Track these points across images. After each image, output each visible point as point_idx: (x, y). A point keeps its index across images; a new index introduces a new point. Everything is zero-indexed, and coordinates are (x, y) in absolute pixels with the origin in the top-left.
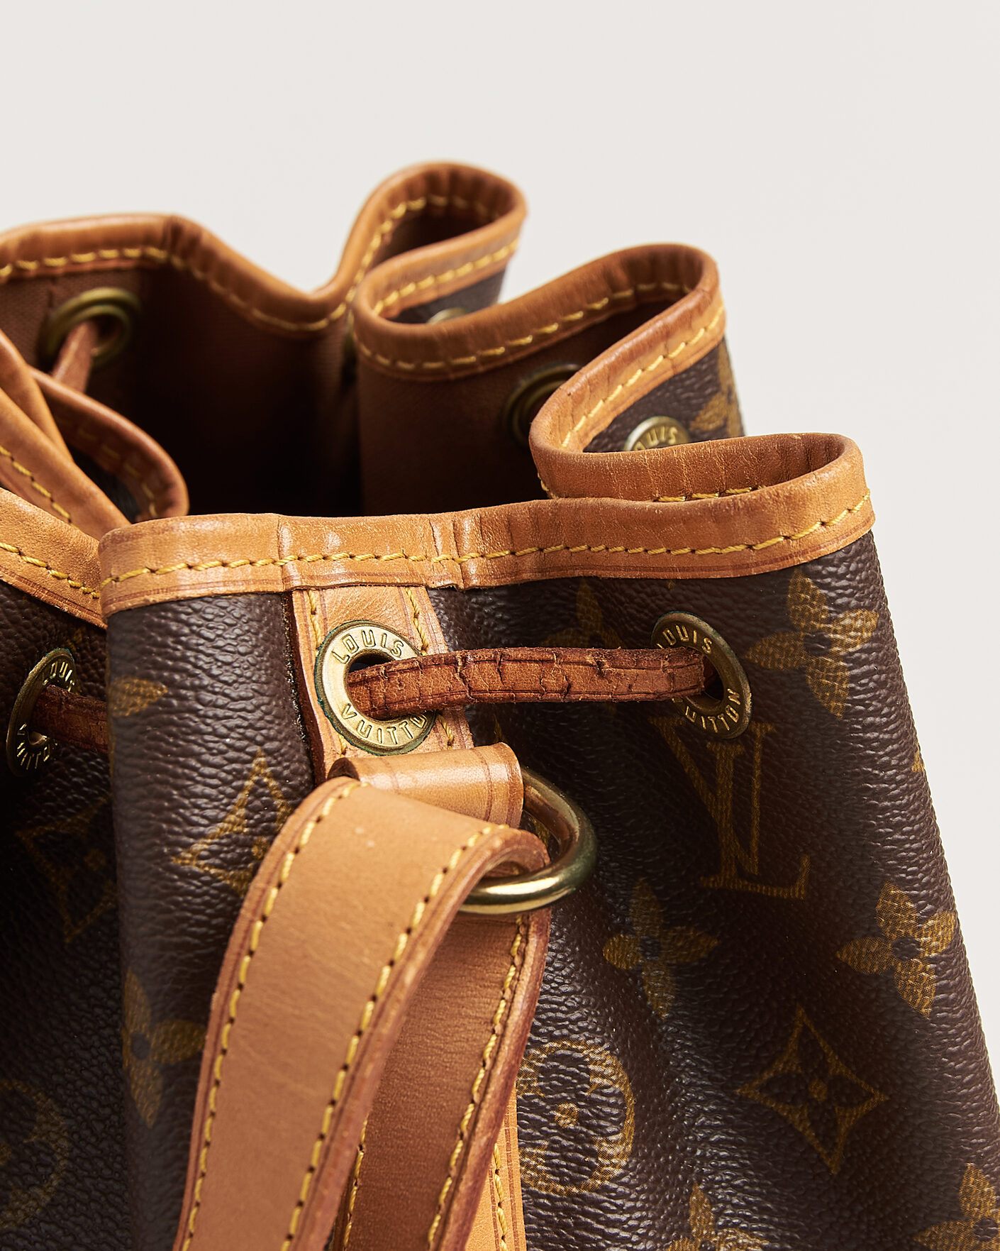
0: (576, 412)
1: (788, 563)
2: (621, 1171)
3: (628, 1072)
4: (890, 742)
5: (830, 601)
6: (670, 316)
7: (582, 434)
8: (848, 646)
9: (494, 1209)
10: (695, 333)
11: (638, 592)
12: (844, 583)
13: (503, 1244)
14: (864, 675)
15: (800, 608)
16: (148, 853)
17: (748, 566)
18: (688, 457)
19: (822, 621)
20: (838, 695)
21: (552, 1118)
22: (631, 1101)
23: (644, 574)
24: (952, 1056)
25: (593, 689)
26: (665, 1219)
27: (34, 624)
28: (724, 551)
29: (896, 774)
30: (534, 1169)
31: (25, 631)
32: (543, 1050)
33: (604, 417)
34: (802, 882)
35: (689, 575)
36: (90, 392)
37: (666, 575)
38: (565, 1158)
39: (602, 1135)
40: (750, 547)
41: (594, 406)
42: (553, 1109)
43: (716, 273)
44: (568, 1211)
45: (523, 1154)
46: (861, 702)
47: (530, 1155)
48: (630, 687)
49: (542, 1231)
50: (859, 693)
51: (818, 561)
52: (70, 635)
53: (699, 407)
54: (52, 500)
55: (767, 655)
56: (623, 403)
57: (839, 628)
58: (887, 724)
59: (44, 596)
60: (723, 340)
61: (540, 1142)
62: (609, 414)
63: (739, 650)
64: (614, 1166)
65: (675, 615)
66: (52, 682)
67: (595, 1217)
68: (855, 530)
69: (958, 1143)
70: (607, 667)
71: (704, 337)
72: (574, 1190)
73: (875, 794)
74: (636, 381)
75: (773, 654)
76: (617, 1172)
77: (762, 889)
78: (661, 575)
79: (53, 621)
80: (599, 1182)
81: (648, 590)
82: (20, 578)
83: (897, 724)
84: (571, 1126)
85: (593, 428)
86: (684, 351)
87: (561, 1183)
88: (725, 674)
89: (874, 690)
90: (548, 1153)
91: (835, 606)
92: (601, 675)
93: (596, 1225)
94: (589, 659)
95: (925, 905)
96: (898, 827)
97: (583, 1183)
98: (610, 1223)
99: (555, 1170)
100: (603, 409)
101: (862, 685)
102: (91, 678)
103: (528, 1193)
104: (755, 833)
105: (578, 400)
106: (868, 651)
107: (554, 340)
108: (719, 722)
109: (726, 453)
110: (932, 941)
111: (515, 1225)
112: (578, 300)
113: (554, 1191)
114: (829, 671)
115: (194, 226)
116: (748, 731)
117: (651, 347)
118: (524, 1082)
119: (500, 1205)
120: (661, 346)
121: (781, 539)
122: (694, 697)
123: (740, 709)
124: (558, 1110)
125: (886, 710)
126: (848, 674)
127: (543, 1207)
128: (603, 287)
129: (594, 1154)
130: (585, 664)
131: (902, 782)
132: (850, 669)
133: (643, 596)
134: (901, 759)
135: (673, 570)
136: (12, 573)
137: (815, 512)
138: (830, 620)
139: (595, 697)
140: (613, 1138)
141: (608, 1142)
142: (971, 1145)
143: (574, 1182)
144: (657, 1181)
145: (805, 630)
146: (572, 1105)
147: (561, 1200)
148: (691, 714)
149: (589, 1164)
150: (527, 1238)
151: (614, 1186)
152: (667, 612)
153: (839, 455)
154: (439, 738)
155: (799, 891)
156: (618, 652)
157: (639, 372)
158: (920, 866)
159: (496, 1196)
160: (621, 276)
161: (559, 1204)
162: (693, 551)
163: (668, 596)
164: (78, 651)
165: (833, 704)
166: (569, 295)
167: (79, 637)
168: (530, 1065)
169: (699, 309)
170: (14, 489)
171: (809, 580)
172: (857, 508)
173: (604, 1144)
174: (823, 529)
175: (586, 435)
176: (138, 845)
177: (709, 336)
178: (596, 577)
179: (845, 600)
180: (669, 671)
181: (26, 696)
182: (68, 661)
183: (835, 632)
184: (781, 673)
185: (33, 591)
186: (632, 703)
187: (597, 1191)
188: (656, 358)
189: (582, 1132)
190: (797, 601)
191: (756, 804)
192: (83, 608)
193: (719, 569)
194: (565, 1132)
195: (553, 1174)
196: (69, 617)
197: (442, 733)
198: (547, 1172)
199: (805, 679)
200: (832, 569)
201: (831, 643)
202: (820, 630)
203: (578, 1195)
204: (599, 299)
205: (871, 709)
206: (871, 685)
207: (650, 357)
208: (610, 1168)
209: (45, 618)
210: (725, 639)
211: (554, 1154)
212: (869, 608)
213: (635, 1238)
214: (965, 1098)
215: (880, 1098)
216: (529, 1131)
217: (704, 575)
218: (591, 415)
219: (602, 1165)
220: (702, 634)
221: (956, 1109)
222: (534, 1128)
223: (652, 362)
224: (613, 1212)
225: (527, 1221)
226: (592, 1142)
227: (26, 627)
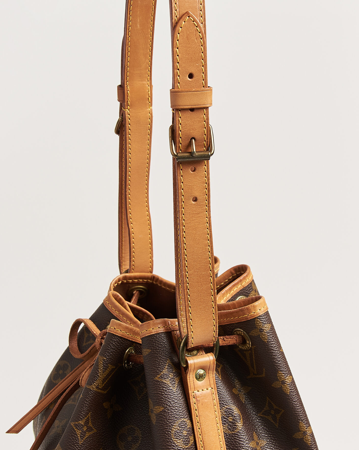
0: (223, 296)
1: (255, 317)
2: (241, 428)
3: (240, 411)
4: (276, 346)
5: (263, 323)
6: (241, 278)
7: (225, 300)
8: (266, 330)
9: (219, 436)
10: (247, 280)
11: (229, 326)
12: (264, 320)
13: (221, 442)
14: (270, 335)
15: (257, 324)
16: (150, 378)
17: (248, 318)
18: (237, 302)
19: (261, 326)
20: (266, 339)
21: (228, 420)
22: (241, 416)
23: (230, 323)
24: (294, 401)
25: (223, 343)
26: (250, 437)
27: (125, 343)
28: (244, 316)
29: (278, 352)
30: (225, 429)
31: (124, 344)
32: (225, 407)
33: (230, 297)
34: (264, 373)
35: (238, 322)
36: (137, 305)
37: (234, 322)
38: (231, 427)
39: (237, 422)
40: (248, 315)
41: (227, 295)
42: (228, 418)
43: (250, 269)
44: (232, 436)
45: (223, 427)
46: (270, 340)
47: (225, 427)
48: (229, 342)
49: (228, 440)
50: (269, 338)
51: (259, 316)
52: (133, 345)
53: (249, 293)
54: (130, 324)
55: (253, 333)
56: (233, 294)
57: (265, 327)
58: (275, 343)
59: (126, 338)
60: (253, 280)
61: (226, 424)
62: (231, 296)
63: (248, 333)
64: (240, 428)
65: (236, 330)
66: (130, 353)
67: (237, 437)
68: (265, 310)
69: (297, 417)
70: (225, 339)
71: (248, 281)
72: (233, 432)
73: (274, 355)
74: (236, 290)
75: (254, 333)
76: (241, 429)
77: (258, 376)
78: (233, 323)
79: (129, 342)
80: (237, 431)
81: (231, 326)
82: (121, 335)
83: (277, 343)
84: (232, 421)
85: (228, 299)
86: (245, 283)
87: (231, 431)
88: (246, 338)
89: (272, 337)
90: (228, 426)
91: (263, 324)
92: (224, 340)
93: (237, 438)
94: (222, 338)
95: (286, 375)
96: (279, 361)
97: (235, 431)
98: (240, 438)
99: (229, 429)
100: (229, 295)
101: (270, 337)
102: (138, 352)
103: (225, 433)
104: (255, 366)
105: (224, 294)
106: (270, 331)
107: (223, 286)
108: (246, 347)
109: (243, 301)
110: (288, 380)
111: (223, 439)
112: (226, 278)
113: (229, 433)
114: (264, 335)
115: (157, 276)
116: (251, 348)
117: (238, 283)
118: (222, 413)
119: (220, 435)
120: (240, 283)
121: (253, 313)
122: (241, 344)
123: (249, 344)
124: (229, 418)
125: (274, 341)
126: (267, 335)
127: (228, 436)
128: (231, 274)
129: (236, 426)
130: (221, 339)
131: (279, 353)
132: (267, 334)
133: (230, 327)
134: (278, 349)
135: (235, 321)
136: (120, 334)
137: (258, 309)
138: (263, 326)
139: (223, 345)
140: (239, 423)
141: (238, 423)
142: (300, 418)
143: (233, 431)
144: (248, 430)
145: (259, 328)
146: (231, 417)
147: (231, 434)
148: (240, 347)
149: (235, 428)
150: (225, 442)
151: (240, 431)
152: (235, 329)
153: (261, 298)
154: (200, 354)
155: (264, 375)
156: (226, 336)
157: (236, 288)
158: (284, 368)
159: (219, 434)
160: (233, 272)
161: (230, 435)
162: (238, 317)
163: (235, 326)
164: (135, 347)
165: (265, 340)
166: (225, 277)
167: (134, 345)
168: (223, 410)
169: (247, 276)
170: (123, 322)
171: (259, 320)
172: (265, 307)
173: (238, 424)
174: (260, 311)
175: (226, 300)
176: (149, 377)
177: (249, 280)
178: (222, 325)
179: (265, 322)
180: (236, 339)
181: (126, 356)
182: (133, 349)
183: (264, 328)
184: (255, 336)
185: (124, 337)
186: (230, 345)
187: (237, 432)
188: (239, 285)
189: (233, 422)
190: (257, 323)
191: (254, 361)
192: (134, 340)
193: (243, 320)
194: (231, 422)
195: (229, 430)
196: (132, 341)
197: (200, 353)
198: (228, 429)
199: (260, 337)
200: (262, 317)
201: (263, 330)
202: (261, 328)
203: (234, 433)
204: (230, 277)
205: (272, 341)
206: (271, 337)
207: (238, 285)
208: (239, 428)
209: (127, 342)
210: (245, 332)
211: (229, 426)
212: (269, 324)
213: (245, 441)
214: (298, 409)
215: (283, 411)
216: (224, 422)
217: (240, 321)
218: (227, 296)
219: (238, 428)
220: (241, 332)
221: (296, 411)
222: (225, 422)
223: (238, 286)
224: (240, 436)
225: (225, 439)
226: (236, 424)
227: (124, 343)
